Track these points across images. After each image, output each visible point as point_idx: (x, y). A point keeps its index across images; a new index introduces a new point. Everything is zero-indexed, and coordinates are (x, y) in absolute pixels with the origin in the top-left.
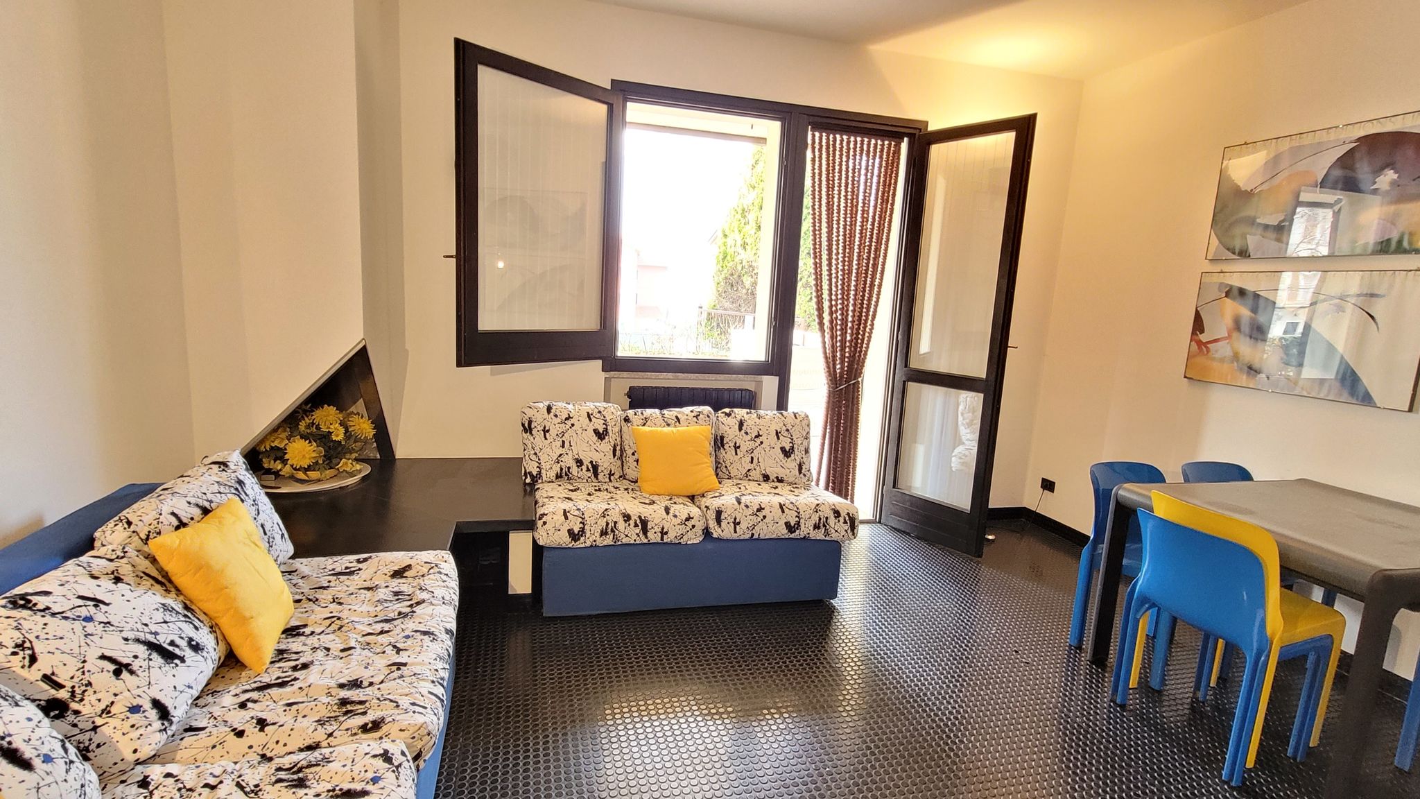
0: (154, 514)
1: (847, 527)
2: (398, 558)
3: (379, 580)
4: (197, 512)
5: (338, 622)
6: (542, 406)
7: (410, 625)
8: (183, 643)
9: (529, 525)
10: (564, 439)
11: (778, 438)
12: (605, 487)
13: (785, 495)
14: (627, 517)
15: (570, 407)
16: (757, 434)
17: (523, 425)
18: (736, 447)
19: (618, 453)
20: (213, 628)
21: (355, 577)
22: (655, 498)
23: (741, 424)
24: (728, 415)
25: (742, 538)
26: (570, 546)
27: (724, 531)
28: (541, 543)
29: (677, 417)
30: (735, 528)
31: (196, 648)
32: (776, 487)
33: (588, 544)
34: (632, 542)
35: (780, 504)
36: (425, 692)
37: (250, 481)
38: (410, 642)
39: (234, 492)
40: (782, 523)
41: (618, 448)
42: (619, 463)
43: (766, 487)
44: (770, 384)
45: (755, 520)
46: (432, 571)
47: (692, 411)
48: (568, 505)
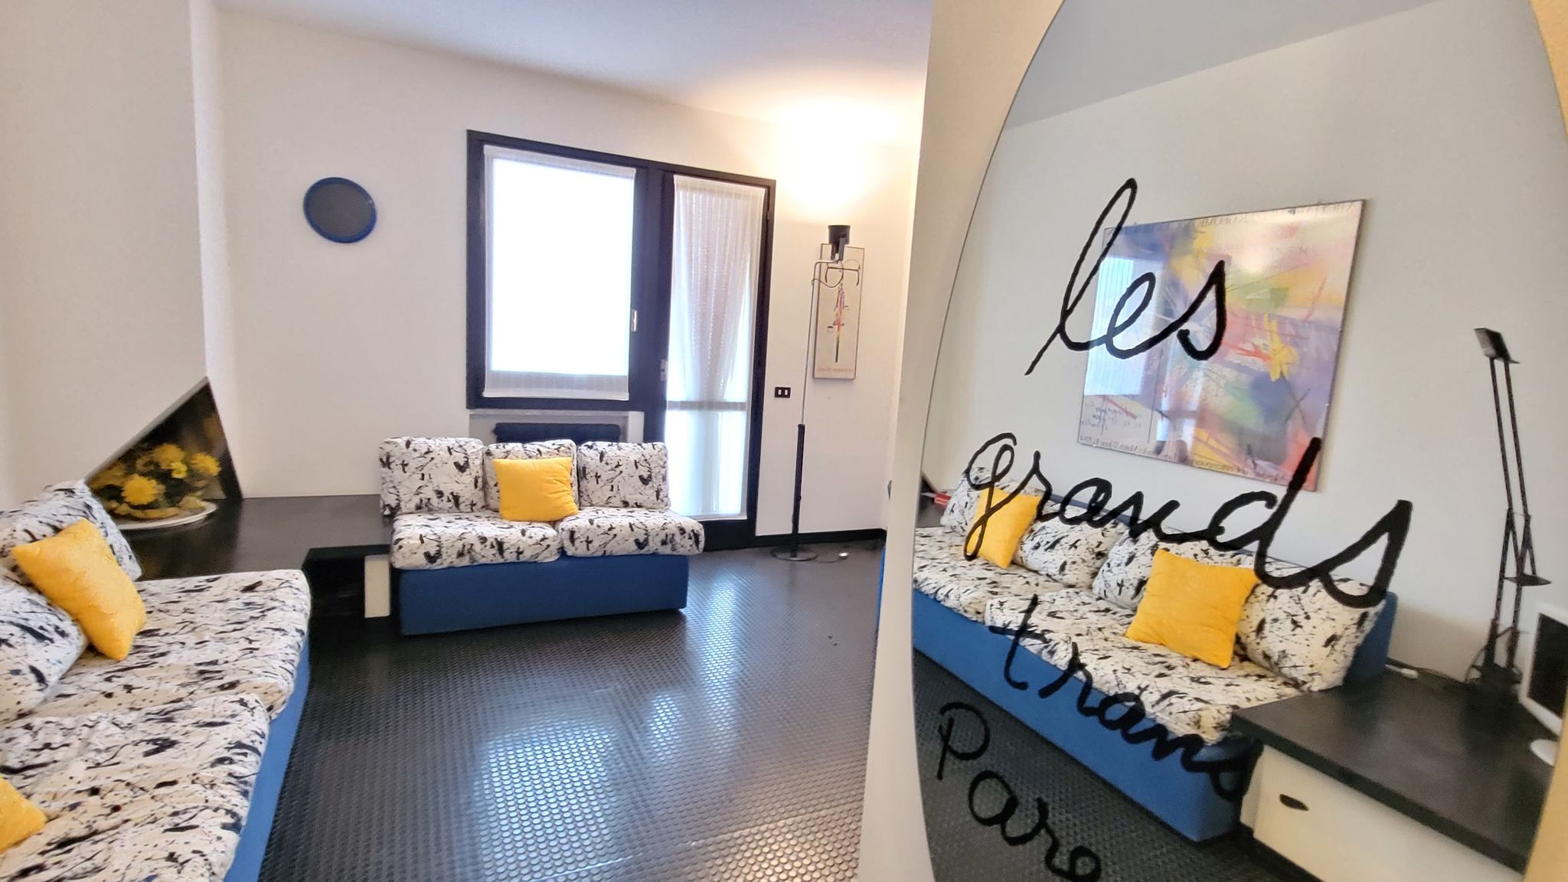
0: (8, 531)
1: (691, 542)
2: (249, 577)
3: (230, 594)
4: (49, 531)
5: (192, 625)
6: (402, 442)
7: (262, 624)
8: (51, 629)
9: (384, 550)
10: (423, 472)
11: (637, 467)
12: (467, 516)
13: (639, 517)
14: (483, 540)
15: (431, 442)
16: (617, 464)
17: (381, 460)
18: (598, 477)
19: (480, 484)
20: (76, 621)
21: (205, 593)
22: (512, 523)
23: (602, 455)
24: (590, 447)
25: (596, 555)
26: (427, 567)
27: (579, 549)
28: (397, 565)
29: (538, 450)
30: (588, 547)
31: (63, 634)
32: (633, 512)
33: (445, 565)
34: (489, 562)
35: (630, 524)
36: (276, 666)
37: (97, 506)
38: (261, 635)
39: (84, 514)
40: (632, 540)
41: (480, 480)
42: (481, 494)
43: (624, 511)
44: (635, 421)
45: (606, 538)
46: (282, 586)
47: (553, 444)
48: (424, 531)
